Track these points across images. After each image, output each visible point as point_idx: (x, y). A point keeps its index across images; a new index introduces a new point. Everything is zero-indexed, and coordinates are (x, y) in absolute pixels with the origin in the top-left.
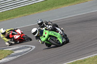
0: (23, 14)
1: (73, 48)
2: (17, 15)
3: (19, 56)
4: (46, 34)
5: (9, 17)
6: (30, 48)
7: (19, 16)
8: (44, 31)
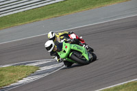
0: (53, 14)
2: (45, 15)
3: (47, 74)
4: (67, 47)
5: (33, 19)
7: (47, 17)
8: (64, 43)
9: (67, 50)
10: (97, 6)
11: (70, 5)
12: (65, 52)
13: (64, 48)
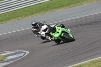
1: (68, 53)
2: (10, 19)
3: (12, 62)
5: (1, 21)
6: (24, 54)
10: (48, 12)
11: (28, 11)
12: (58, 33)
13: (57, 30)
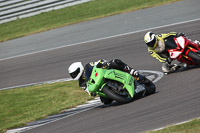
9: (98, 80)
13: (93, 76)
